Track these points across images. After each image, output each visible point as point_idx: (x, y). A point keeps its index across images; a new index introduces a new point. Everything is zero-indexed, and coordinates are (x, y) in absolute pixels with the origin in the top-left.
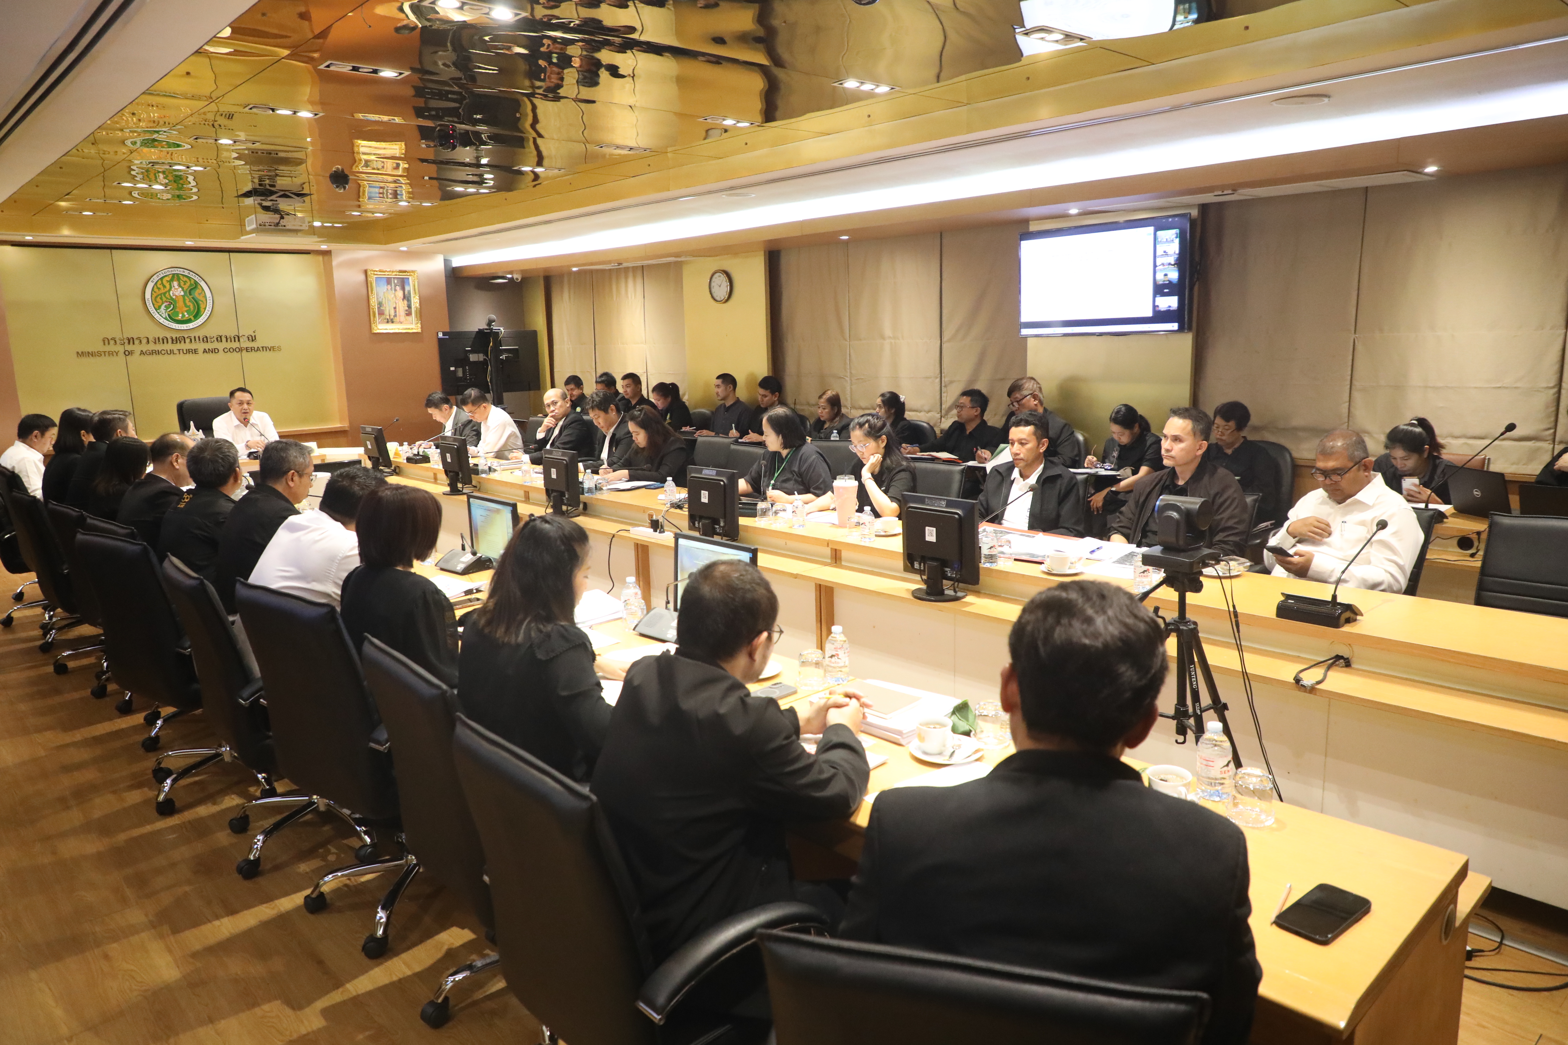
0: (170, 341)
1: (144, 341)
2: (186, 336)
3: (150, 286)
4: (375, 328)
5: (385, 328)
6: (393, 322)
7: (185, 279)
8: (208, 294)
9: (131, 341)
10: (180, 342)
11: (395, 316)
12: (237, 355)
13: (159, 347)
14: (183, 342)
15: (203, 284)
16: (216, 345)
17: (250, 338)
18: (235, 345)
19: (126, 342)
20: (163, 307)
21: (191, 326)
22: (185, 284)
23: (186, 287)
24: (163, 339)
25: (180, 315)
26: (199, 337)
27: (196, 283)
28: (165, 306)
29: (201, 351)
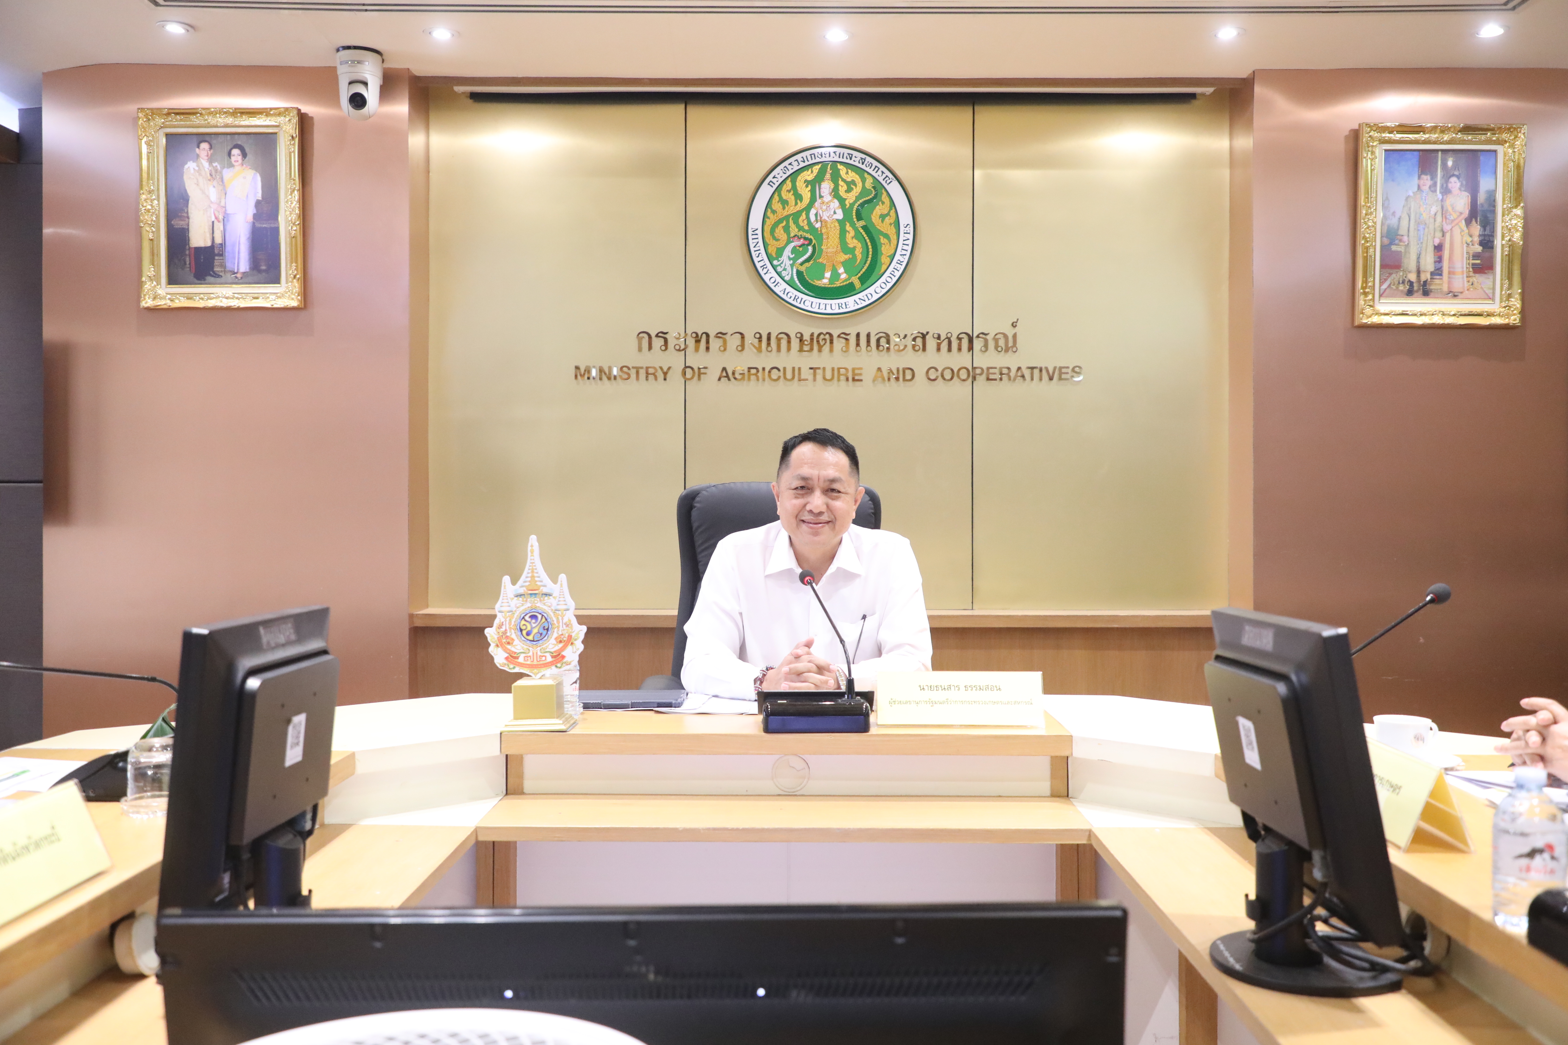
0: (795, 343)
1: (735, 341)
2: (835, 334)
3: (766, 191)
4: (1368, 311)
5: (1399, 309)
6: (1426, 293)
7: (852, 176)
8: (905, 217)
9: (701, 339)
10: (820, 351)
11: (1437, 272)
12: (959, 390)
13: (766, 360)
14: (826, 348)
15: (894, 189)
16: (910, 359)
17: (1002, 343)
18: (960, 360)
19: (691, 342)
20: (787, 252)
21: (851, 303)
22: (849, 190)
23: (850, 198)
24: (779, 340)
25: (828, 275)
26: (868, 335)
27: (878, 187)
28: (793, 251)
29: (868, 374)
